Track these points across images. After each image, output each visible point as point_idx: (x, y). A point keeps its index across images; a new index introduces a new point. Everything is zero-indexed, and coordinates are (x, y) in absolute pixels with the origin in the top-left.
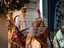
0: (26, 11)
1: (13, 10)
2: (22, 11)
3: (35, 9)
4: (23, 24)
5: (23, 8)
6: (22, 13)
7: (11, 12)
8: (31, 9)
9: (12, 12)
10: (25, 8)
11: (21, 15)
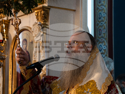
0: (48, 13)
1: (11, 14)
2: (37, 16)
3: (75, 11)
4: (39, 52)
5: (40, 6)
6: (37, 21)
7: (5, 19)
8: (63, 11)
9: (10, 18)
10: (46, 5)
11: (34, 25)
